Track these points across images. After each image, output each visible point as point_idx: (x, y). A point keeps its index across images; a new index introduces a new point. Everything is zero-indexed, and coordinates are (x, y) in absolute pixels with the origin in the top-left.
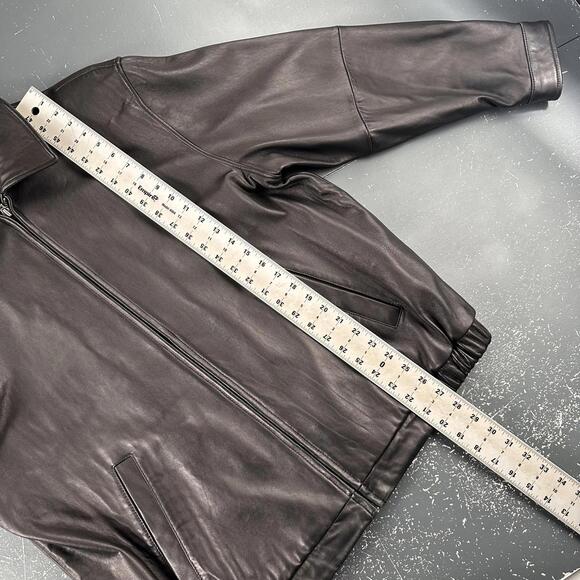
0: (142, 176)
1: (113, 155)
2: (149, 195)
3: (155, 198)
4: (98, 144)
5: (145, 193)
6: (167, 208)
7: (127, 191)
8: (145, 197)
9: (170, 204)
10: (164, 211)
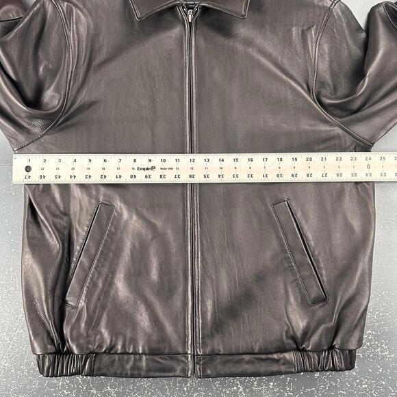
0: (135, 161)
1: (105, 161)
2: (148, 169)
3: (153, 168)
4: (90, 160)
5: (144, 169)
6: (165, 169)
7: (131, 177)
8: (147, 172)
9: (166, 165)
10: (165, 172)
